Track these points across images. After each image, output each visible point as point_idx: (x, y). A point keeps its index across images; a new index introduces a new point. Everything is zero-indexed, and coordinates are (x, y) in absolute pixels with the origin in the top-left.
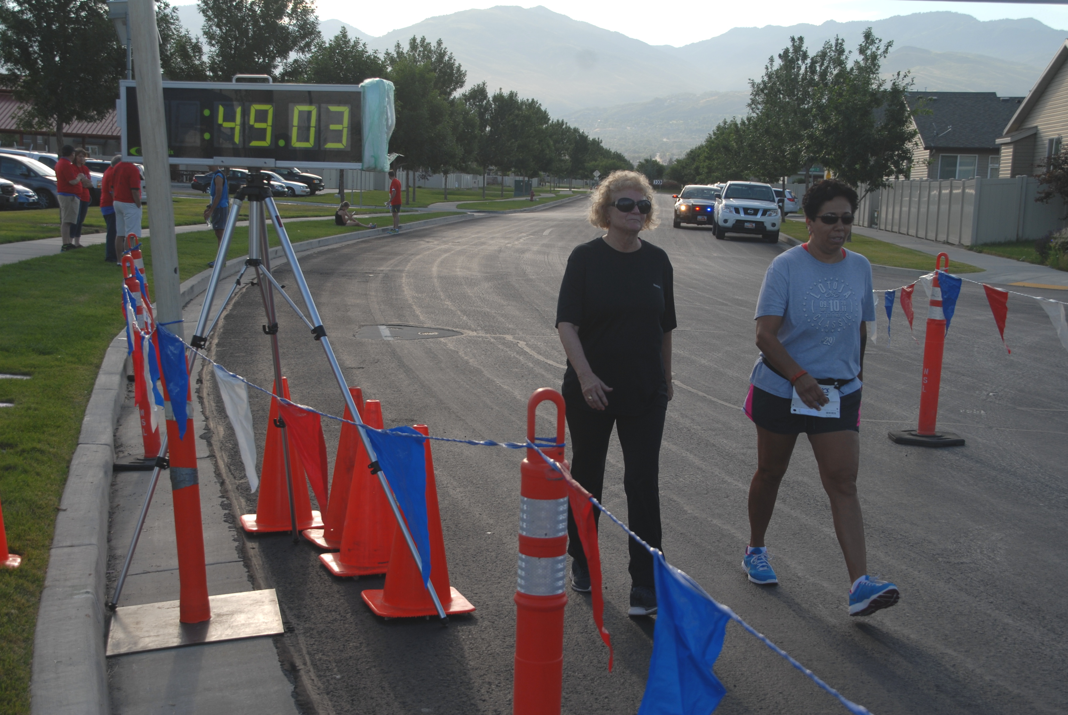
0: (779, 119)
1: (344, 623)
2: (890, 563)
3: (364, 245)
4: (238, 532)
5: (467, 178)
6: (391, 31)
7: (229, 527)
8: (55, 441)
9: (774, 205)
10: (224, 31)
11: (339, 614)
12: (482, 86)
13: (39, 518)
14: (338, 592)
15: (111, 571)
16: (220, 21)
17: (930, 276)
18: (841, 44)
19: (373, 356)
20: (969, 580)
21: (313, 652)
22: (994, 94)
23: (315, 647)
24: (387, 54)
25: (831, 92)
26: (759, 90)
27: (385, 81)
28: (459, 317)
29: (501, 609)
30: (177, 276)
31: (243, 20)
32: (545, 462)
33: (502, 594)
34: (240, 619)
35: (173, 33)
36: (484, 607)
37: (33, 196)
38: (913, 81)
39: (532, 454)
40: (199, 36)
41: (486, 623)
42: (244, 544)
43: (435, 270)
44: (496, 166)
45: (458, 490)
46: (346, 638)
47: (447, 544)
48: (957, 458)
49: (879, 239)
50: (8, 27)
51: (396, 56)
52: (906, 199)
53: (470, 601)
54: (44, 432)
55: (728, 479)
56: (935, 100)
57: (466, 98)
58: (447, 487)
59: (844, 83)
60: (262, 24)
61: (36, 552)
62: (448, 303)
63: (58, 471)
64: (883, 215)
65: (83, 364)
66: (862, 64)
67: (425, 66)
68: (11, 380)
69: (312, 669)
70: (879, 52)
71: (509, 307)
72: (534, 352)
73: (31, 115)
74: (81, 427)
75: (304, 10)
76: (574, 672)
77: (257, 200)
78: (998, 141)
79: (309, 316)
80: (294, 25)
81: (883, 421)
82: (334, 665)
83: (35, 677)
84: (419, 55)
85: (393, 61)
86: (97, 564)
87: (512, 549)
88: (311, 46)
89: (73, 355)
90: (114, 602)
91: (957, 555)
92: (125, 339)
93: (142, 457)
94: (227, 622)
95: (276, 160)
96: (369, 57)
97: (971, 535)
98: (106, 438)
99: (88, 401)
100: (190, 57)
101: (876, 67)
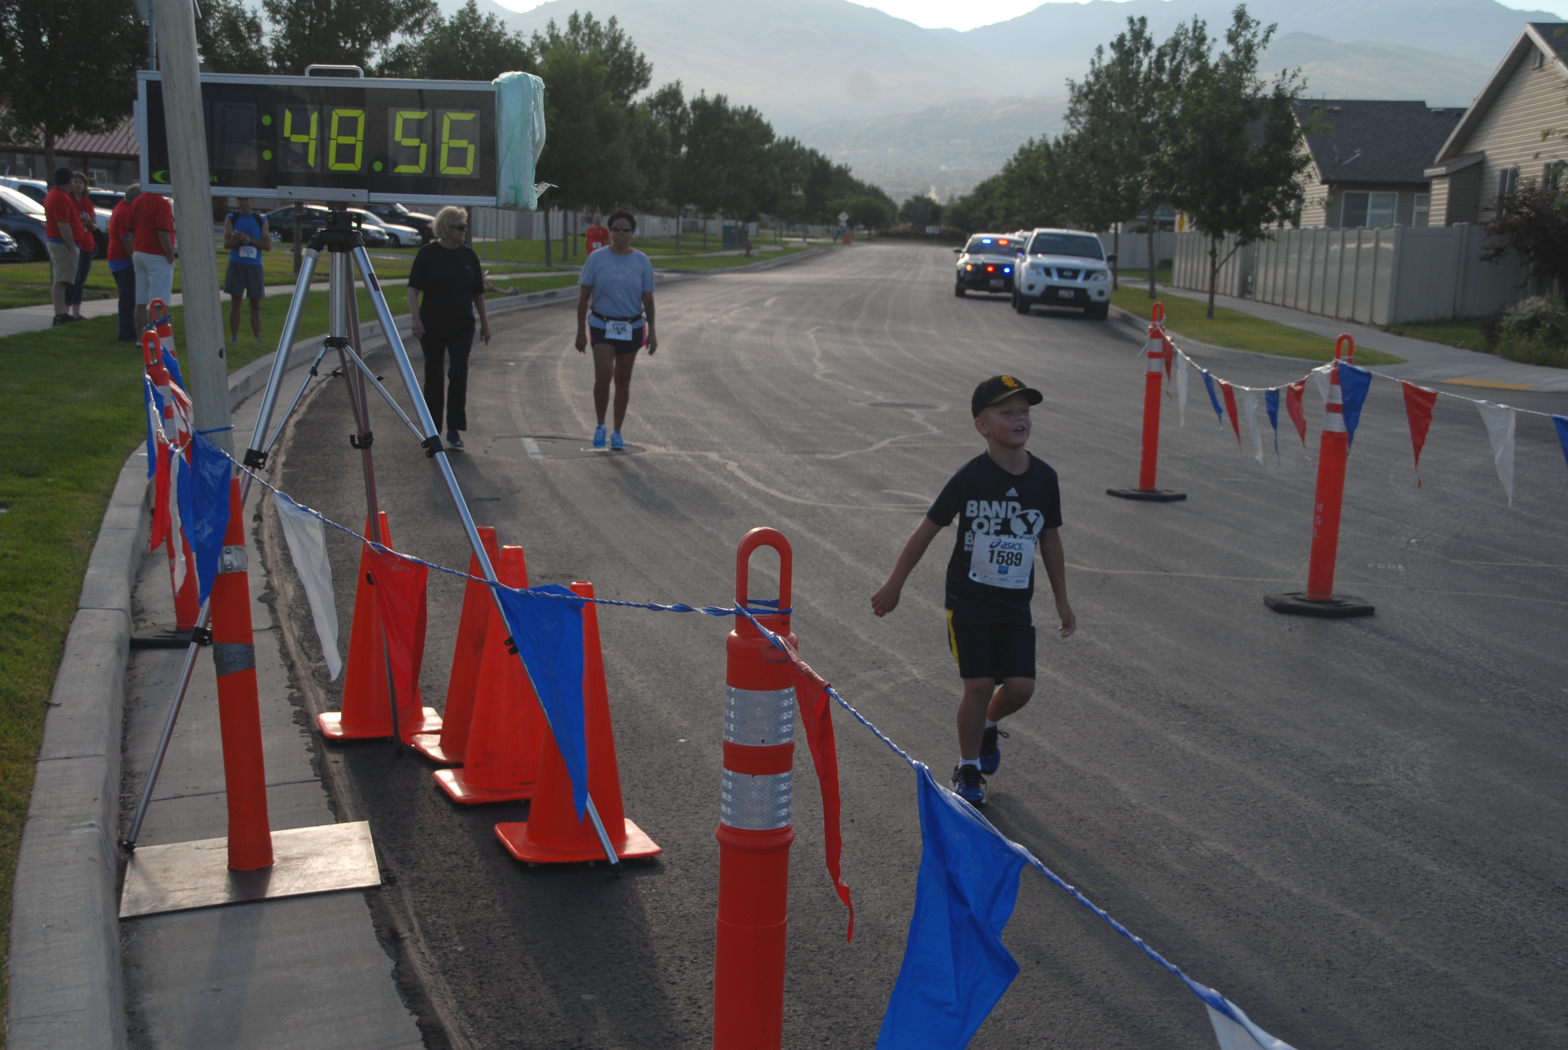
0: (1110, 138)
1: (469, 871)
2: (1264, 785)
3: (500, 320)
4: (314, 738)
5: (654, 223)
7: (301, 732)
8: (43, 604)
9: (1102, 265)
11: (463, 858)
12: (674, 86)
13: (20, 717)
14: (461, 825)
15: (127, 795)
17: (1326, 369)
18: (1202, 28)
19: (514, 482)
20: (1377, 810)
21: (423, 913)
22: (1422, 103)
23: (427, 905)
24: (536, 37)
25: (1186, 98)
26: (1081, 95)
27: (530, 75)
28: (641, 425)
29: (698, 850)
30: (223, 361)
32: (762, 635)
33: (701, 829)
34: (317, 864)
36: (675, 848)
37: (10, 243)
38: (1305, 83)
39: (743, 624)
40: (256, 8)
41: (677, 871)
42: (322, 755)
44: (695, 204)
45: (637, 678)
46: (472, 893)
47: (620, 756)
48: (1364, 633)
49: (1254, 314)
51: (548, 40)
52: (1294, 256)
53: (654, 839)
54: (27, 591)
56: (1337, 112)
57: (652, 103)
58: (621, 673)
59: (1204, 85)
61: (15, 767)
63: (48, 648)
64: (1260, 280)
65: (86, 492)
66: (1232, 57)
67: (592, 56)
69: (421, 938)
70: (1256, 41)
71: (714, 412)
72: (750, 478)
73: (7, 123)
74: (82, 583)
76: (804, 942)
77: (341, 251)
78: (1428, 172)
79: (418, 423)
81: (1257, 580)
82: (454, 931)
83: (14, 948)
84: (582, 40)
85: (544, 48)
86: (106, 783)
87: (715, 763)
88: (422, 25)
89: (70, 479)
90: (131, 840)
91: (1360, 774)
92: (146, 454)
93: (173, 629)
94: (297, 869)
95: (370, 191)
96: (508, 42)
97: (1381, 744)
98: (120, 599)
99: (93, 545)
100: (243, 39)
101: (1252, 62)
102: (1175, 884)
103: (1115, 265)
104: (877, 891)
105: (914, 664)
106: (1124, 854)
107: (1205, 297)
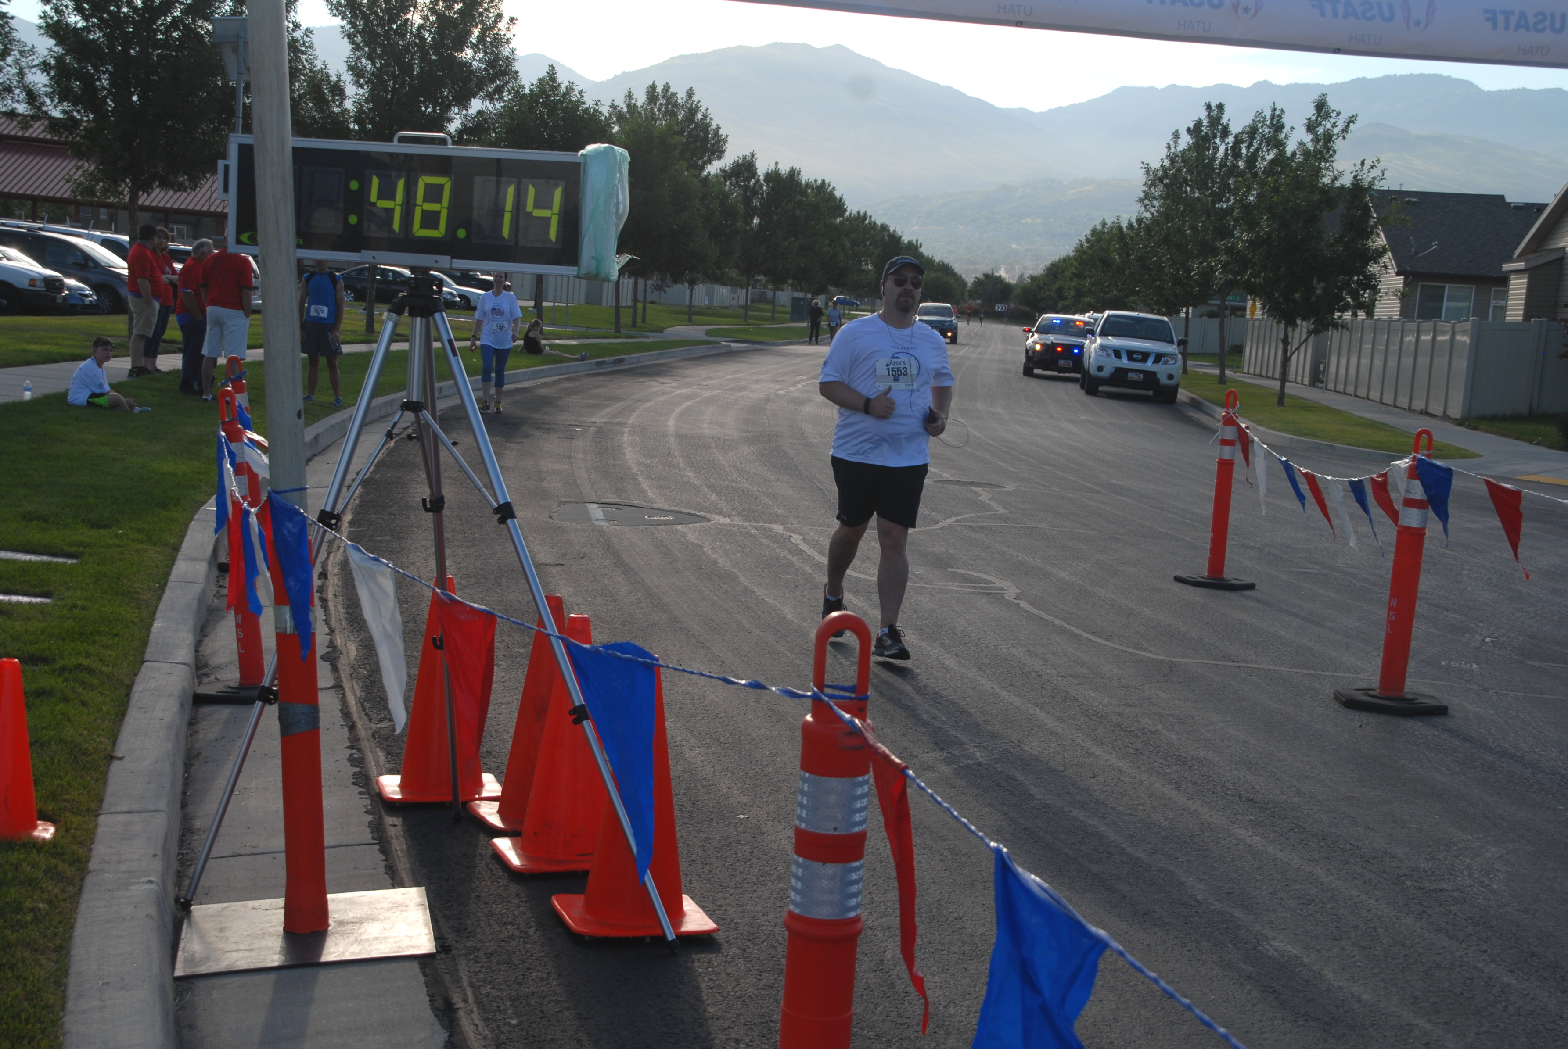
0: (1185, 222)
1: (525, 943)
2: (1333, 886)
3: (569, 385)
4: (372, 800)
5: (723, 292)
6: (619, 73)
7: (360, 793)
8: (110, 656)
9: (1172, 349)
10: (378, 66)
11: (518, 928)
12: (748, 158)
13: (83, 769)
14: (517, 895)
15: (185, 852)
16: (373, 50)
17: (1404, 463)
18: (1280, 116)
19: (578, 548)
20: (1451, 917)
21: (477, 983)
22: (1502, 197)
23: (481, 976)
24: (613, 106)
25: (1262, 184)
26: (1155, 178)
27: (616, 148)
28: (706, 495)
29: (756, 930)
30: (302, 422)
31: (406, 49)
32: (840, 719)
33: (759, 908)
34: (371, 930)
35: (304, 66)
36: (732, 926)
37: (91, 296)
38: (1383, 174)
39: (819, 706)
40: (341, 72)
41: (734, 950)
42: (381, 818)
43: (671, 424)
44: (765, 275)
45: (697, 750)
46: (527, 965)
47: (681, 830)
48: (1436, 733)
49: (1325, 403)
50: (67, 50)
51: (625, 110)
52: (1367, 346)
53: (711, 916)
54: (94, 643)
55: (1095, 750)
56: (1415, 203)
57: (726, 174)
58: (681, 746)
59: (1280, 173)
60: (433, 57)
61: (76, 820)
62: (690, 474)
63: (112, 700)
64: (1333, 369)
65: (155, 544)
66: (1310, 146)
67: (669, 126)
68: (49, 563)
69: (475, 1009)
70: (1336, 131)
71: (779, 484)
72: (814, 551)
73: (92, 177)
74: (148, 636)
75: (495, 39)
76: (862, 1029)
77: (422, 316)
78: (1506, 267)
79: (490, 487)
80: (480, 60)
81: (1327, 673)
82: (508, 1003)
83: (70, 1005)
84: (659, 110)
85: (620, 117)
86: (166, 840)
87: (775, 841)
88: (503, 92)
89: (140, 531)
90: (189, 898)
91: (1433, 878)
92: (215, 509)
93: (236, 685)
94: (352, 933)
95: (452, 258)
96: (586, 111)
97: (1455, 848)
98: (184, 654)
99: (160, 598)
100: (326, 102)
101: (1331, 152)
102: (1242, 984)
103: (1185, 349)
104: (936, 979)
105: (976, 747)
106: (1189, 951)
107: (1277, 384)
